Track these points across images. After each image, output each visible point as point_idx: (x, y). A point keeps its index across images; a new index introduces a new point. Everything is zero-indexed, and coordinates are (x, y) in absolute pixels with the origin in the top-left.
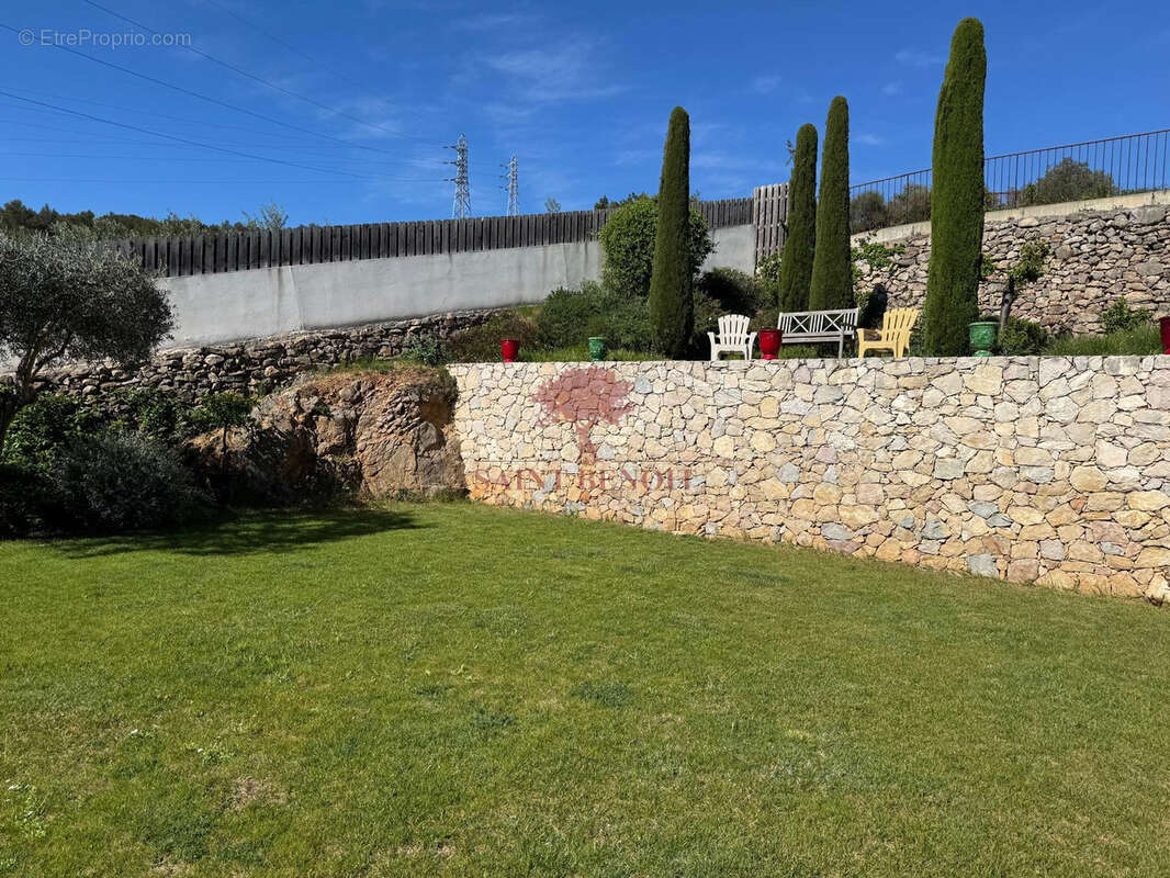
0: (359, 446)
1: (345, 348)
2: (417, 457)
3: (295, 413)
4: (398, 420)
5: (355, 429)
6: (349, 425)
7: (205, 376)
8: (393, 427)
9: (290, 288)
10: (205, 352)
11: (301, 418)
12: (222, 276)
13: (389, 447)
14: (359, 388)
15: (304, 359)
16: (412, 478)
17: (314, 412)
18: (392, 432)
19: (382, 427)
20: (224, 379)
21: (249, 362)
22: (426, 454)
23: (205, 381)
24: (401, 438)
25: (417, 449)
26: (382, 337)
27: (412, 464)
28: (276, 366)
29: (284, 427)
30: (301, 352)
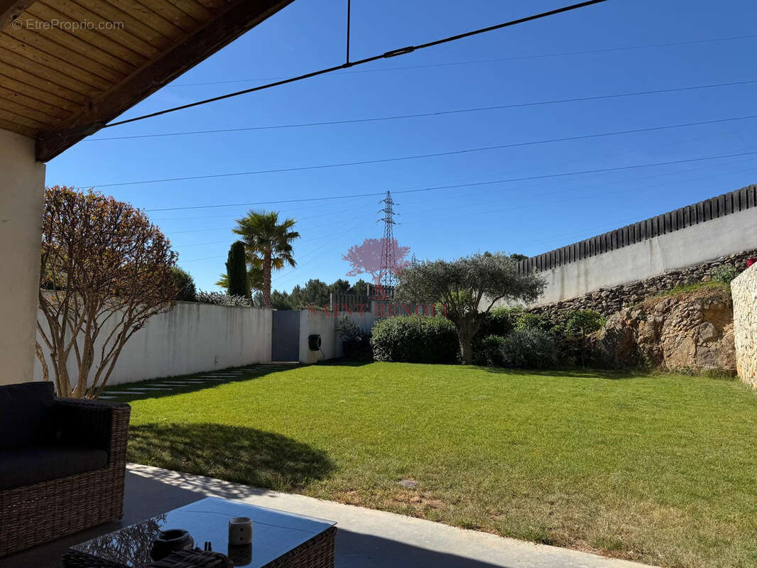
0: (662, 338)
1: (678, 279)
2: (696, 346)
3: (626, 319)
4: (685, 322)
5: (662, 328)
6: (657, 326)
7: (601, 303)
8: (682, 326)
9: (657, 250)
10: (601, 290)
11: (629, 322)
12: (621, 250)
13: (678, 339)
14: (669, 304)
15: (653, 289)
16: (692, 360)
17: (637, 318)
18: (681, 330)
19: (675, 326)
20: (609, 304)
21: (623, 293)
22: (704, 345)
23: (600, 306)
24: (686, 333)
25: (697, 341)
26: (705, 270)
27: (693, 350)
28: (637, 295)
29: (619, 327)
30: (652, 285)
